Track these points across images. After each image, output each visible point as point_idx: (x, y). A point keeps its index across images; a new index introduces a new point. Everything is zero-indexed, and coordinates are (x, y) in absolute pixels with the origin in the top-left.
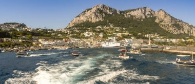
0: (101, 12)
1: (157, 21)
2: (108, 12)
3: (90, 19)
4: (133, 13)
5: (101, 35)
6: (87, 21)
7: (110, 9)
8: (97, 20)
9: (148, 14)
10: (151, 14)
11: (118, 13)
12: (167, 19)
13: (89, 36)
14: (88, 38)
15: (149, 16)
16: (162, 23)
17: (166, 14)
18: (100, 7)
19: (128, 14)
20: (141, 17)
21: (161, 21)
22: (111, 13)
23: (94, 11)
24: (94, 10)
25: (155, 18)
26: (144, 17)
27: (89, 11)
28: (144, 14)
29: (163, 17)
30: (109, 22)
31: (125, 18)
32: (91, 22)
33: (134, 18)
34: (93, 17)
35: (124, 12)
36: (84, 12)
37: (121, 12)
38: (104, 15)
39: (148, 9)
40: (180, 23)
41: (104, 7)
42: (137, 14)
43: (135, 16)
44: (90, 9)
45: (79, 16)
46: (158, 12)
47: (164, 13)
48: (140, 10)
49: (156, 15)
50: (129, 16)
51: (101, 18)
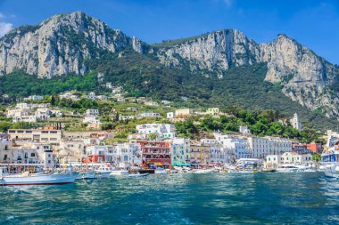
1: (272, 77)
2: (102, 42)
3: (31, 63)
4: (187, 51)
6: (20, 73)
7: (109, 32)
8: (61, 70)
9: (238, 56)
10: (248, 55)
11: (137, 48)
12: (307, 70)
13: (32, 119)
14: (27, 127)
15: (241, 62)
16: (291, 84)
17: (300, 51)
19: (169, 53)
20: (216, 66)
21: (288, 78)
22: (112, 48)
23: (51, 33)
24: (47, 30)
25: (263, 68)
26: (225, 65)
27: (29, 36)
29: (294, 62)
31: (162, 67)
32: (35, 76)
33: (193, 68)
34: (42, 57)
37: (145, 48)
38: (86, 53)
39: (238, 37)
41: (86, 23)
42: (202, 52)
43: (194, 61)
44: (32, 29)
46: (273, 44)
47: (294, 48)
48: (211, 40)
49: (266, 58)
50: (176, 61)
51: (76, 61)
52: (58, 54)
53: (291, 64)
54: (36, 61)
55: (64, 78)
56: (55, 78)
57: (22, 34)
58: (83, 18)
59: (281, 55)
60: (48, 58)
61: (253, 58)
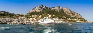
0: (41, 8)
1: (64, 12)
2: (44, 8)
4: (54, 8)
5: (40, 16)
7: (45, 7)
8: (40, 11)
9: (61, 9)
10: (62, 9)
11: (49, 8)
12: (69, 11)
13: (34, 17)
14: (33, 17)
15: (61, 10)
17: (68, 9)
18: (41, 6)
19: (52, 9)
20: (58, 10)
21: (66, 12)
22: (46, 8)
24: (38, 7)
25: (64, 11)
26: (59, 10)
27: (36, 8)
28: (59, 9)
30: (45, 12)
31: (52, 10)
32: (37, 12)
34: (38, 10)
35: (51, 8)
36: (35, 8)
37: (50, 8)
38: (43, 9)
39: (61, 7)
40: (73, 13)
41: (43, 6)
42: (56, 9)
43: (55, 10)
44: (37, 7)
45: (32, 10)
46: (65, 8)
50: (53, 10)
52: (39, 9)
53: (67, 10)
54: (37, 10)
55: (40, 12)
56: (39, 12)
59: (66, 9)
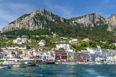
0: (42, 19)
1: (109, 29)
2: (50, 18)
3: (27, 26)
4: (79, 21)
6: (23, 29)
7: (53, 15)
8: (37, 28)
10: (101, 22)
18: (41, 12)
21: (115, 29)
22: (54, 21)
23: (33, 16)
26: (93, 26)
27: (27, 17)
32: (28, 30)
33: (81, 27)
34: (31, 24)
35: (69, 20)
36: (21, 18)
37: (65, 20)
38: (45, 22)
39: (97, 16)
43: (82, 24)
44: (28, 15)
45: (13, 23)
46: (110, 18)
48: (88, 17)
49: (107, 23)
50: (76, 25)
51: (42, 25)
52: (36, 23)
54: (29, 25)
57: (25, 17)
58: (44, 11)
60: (32, 24)
61: (103, 23)
